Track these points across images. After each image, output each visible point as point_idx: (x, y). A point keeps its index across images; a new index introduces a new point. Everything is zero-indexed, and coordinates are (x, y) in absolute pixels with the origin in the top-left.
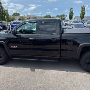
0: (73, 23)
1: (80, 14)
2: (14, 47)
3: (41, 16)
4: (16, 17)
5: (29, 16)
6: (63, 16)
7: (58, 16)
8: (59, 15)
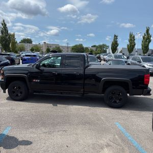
0: (114, 59)
1: (128, 45)
2: (37, 81)
3: (67, 45)
4: (26, 45)
5: (48, 44)
6: (104, 46)
7: (95, 46)
8: (97, 45)
